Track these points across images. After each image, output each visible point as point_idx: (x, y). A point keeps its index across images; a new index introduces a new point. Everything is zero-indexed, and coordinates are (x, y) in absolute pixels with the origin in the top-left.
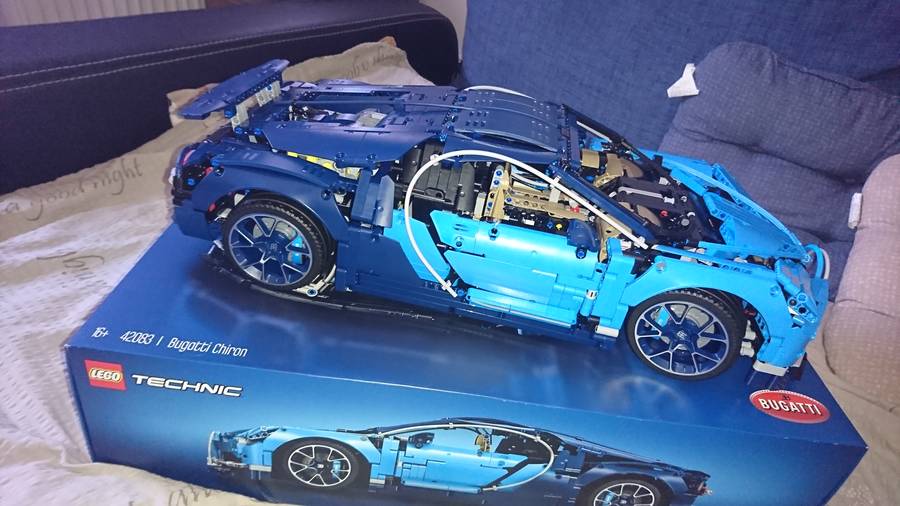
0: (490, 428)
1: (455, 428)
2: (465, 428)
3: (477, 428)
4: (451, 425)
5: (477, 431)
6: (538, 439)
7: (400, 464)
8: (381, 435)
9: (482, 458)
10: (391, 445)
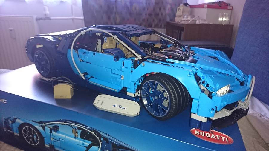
0: (76, 126)
1: (65, 124)
2: (67, 125)
3: (72, 125)
4: (63, 123)
5: (71, 126)
6: (93, 133)
7: (52, 139)
8: (44, 125)
9: (76, 140)
10: (48, 129)
